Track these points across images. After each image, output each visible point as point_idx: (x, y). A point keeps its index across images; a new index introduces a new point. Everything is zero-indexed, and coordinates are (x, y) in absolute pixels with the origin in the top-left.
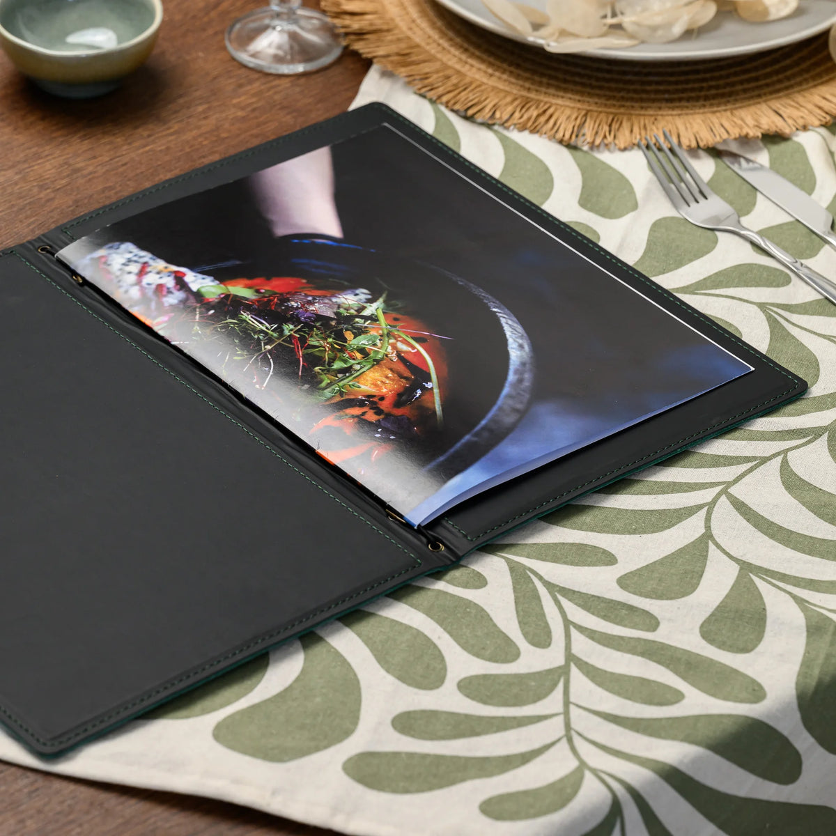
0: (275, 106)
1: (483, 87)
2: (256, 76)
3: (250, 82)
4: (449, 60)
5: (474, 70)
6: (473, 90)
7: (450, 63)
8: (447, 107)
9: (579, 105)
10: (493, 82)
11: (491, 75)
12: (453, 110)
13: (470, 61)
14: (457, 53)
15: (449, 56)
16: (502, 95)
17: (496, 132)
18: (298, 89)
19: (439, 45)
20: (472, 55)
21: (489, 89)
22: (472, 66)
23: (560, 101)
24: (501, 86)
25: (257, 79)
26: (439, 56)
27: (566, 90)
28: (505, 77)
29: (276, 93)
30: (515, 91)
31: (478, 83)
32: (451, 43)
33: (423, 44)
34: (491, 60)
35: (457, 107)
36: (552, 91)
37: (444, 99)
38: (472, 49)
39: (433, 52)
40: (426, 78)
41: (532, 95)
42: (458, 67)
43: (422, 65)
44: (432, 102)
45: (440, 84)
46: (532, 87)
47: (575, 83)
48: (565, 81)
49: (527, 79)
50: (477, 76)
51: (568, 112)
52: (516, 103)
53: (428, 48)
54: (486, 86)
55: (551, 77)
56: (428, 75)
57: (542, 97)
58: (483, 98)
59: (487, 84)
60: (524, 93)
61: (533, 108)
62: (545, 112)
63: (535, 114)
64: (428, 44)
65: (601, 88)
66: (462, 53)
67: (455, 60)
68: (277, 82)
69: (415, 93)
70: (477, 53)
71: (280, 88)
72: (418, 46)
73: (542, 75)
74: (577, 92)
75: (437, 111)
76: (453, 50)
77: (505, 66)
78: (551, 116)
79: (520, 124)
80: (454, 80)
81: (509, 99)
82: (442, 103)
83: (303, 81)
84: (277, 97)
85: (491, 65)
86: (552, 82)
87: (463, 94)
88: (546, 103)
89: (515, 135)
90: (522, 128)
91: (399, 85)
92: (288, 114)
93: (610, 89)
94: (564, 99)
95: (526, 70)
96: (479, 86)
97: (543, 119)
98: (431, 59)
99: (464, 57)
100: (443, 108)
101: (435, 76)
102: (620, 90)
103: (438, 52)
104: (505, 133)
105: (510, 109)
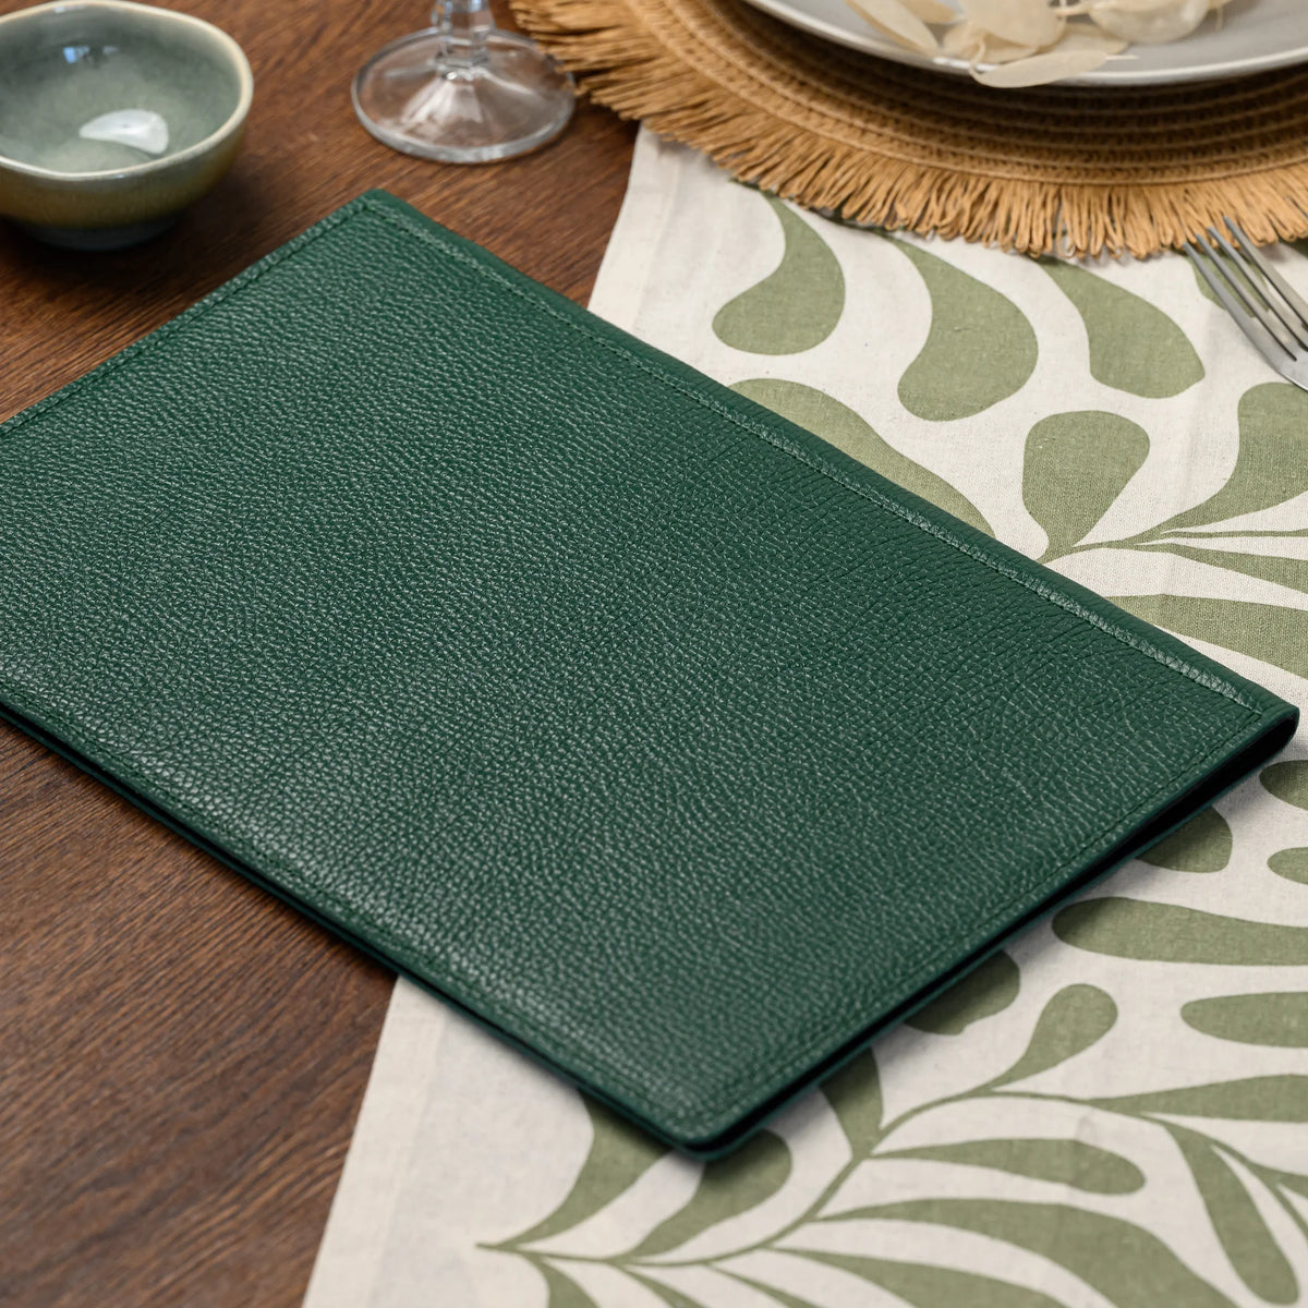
0: (479, 228)
1: (856, 158)
2: (428, 171)
3: (421, 185)
4: (779, 107)
5: (830, 124)
6: (839, 166)
7: (781, 114)
8: (801, 204)
9: (1038, 176)
10: (868, 145)
11: (864, 131)
12: (813, 210)
13: (815, 105)
14: (788, 92)
15: (777, 101)
16: (894, 169)
17: (899, 243)
18: (512, 191)
19: (751, 78)
20: (817, 94)
21: (870, 161)
22: (823, 115)
23: (1001, 172)
24: (887, 150)
25: (431, 178)
26: (757, 101)
27: (1006, 148)
28: (888, 131)
29: (472, 203)
30: (916, 160)
31: (845, 149)
32: (771, 73)
33: (721, 80)
34: (853, 99)
35: (819, 203)
36: (981, 152)
37: (794, 189)
38: (814, 83)
39: (744, 94)
40: (750, 150)
41: (949, 164)
42: (798, 119)
43: (731, 124)
44: (769, 195)
45: (776, 159)
46: (943, 147)
47: (1021, 133)
48: (1000, 130)
49: (929, 133)
50: (839, 136)
51: (1025, 193)
52: (926, 182)
53: (733, 87)
54: (863, 154)
55: (972, 125)
56: (753, 143)
57: (966, 167)
58: (863, 181)
59: (861, 150)
60: (934, 162)
61: (958, 191)
62: (982, 196)
63: (966, 203)
64: (731, 80)
65: (1068, 137)
66: (798, 91)
67: (788, 106)
68: (469, 181)
69: (736, 180)
70: (826, 89)
71: (477, 193)
72: (713, 86)
73: (955, 122)
74: (1028, 151)
75: (784, 214)
76: (779, 87)
77: (882, 109)
78: (996, 205)
79: (944, 227)
80: (799, 147)
81: (910, 177)
82: (791, 199)
83: (516, 172)
84: (477, 211)
85: (855, 110)
86: (976, 133)
87: (824, 173)
88: (979, 176)
89: (937, 248)
90: (952, 233)
91: (697, 166)
92: (508, 241)
93: (1083, 137)
94: (1009, 167)
95: (924, 114)
96: (848, 155)
97: (983, 212)
98: (745, 110)
99: (803, 99)
100: (793, 207)
101: (764, 143)
102: (1105, 139)
103: (754, 93)
104: (919, 244)
105: (918, 197)
